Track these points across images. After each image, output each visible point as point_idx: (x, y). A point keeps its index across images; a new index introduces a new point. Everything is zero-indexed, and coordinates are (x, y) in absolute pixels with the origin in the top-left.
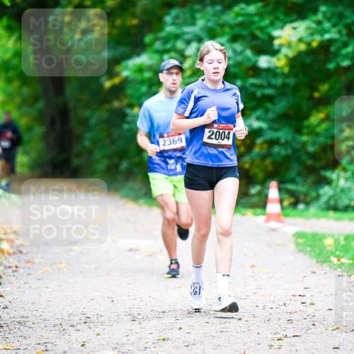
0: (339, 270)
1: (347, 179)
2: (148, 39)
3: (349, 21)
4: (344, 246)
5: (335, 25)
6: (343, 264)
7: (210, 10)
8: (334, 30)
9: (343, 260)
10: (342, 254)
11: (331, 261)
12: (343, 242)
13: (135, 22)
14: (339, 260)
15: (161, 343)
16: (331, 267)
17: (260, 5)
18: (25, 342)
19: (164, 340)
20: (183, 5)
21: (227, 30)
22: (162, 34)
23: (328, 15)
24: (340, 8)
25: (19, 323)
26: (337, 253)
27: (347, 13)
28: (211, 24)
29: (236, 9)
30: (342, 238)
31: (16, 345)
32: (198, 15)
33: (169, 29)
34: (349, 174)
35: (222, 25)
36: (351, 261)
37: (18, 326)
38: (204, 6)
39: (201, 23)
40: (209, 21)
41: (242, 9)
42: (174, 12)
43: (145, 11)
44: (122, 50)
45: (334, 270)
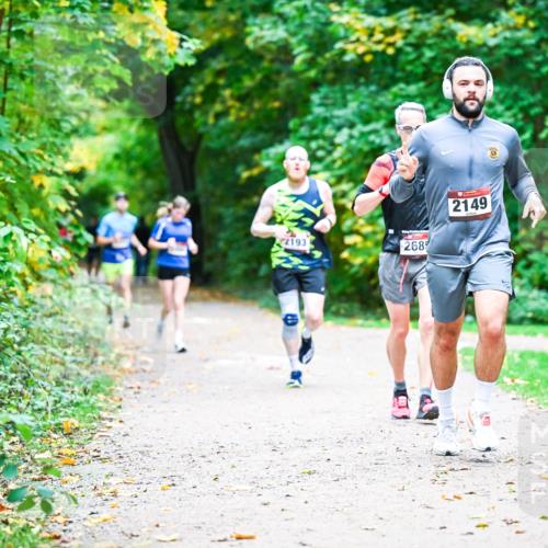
0: (513, 392)
1: (522, 287)
2: (292, 124)
3: (525, 103)
4: (518, 364)
5: (509, 108)
6: (518, 385)
7: (363, 90)
8: (508, 113)
9: (517, 381)
10: (517, 373)
11: (503, 382)
12: (517, 360)
13: (277, 104)
14: (513, 381)
15: (307, 477)
16: (503, 389)
17: (422, 84)
18: (148, 475)
19: (309, 473)
20: (332, 83)
21: (383, 113)
22: (309, 118)
23: (502, 96)
24: (515, 88)
25: (142, 453)
26: (511, 372)
27: (524, 94)
28: (364, 107)
29: (395, 89)
30: (516, 355)
31: (137, 478)
32: (349, 97)
33: (318, 111)
34: (524, 281)
35: (378, 109)
36: (527, 383)
37: (140, 456)
38: (357, 85)
39: (353, 106)
40: (362, 103)
41: (401, 89)
42: (324, 90)
43: (289, 92)
44: (261, 136)
45: (508, 392)
